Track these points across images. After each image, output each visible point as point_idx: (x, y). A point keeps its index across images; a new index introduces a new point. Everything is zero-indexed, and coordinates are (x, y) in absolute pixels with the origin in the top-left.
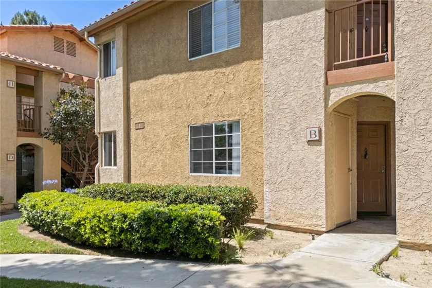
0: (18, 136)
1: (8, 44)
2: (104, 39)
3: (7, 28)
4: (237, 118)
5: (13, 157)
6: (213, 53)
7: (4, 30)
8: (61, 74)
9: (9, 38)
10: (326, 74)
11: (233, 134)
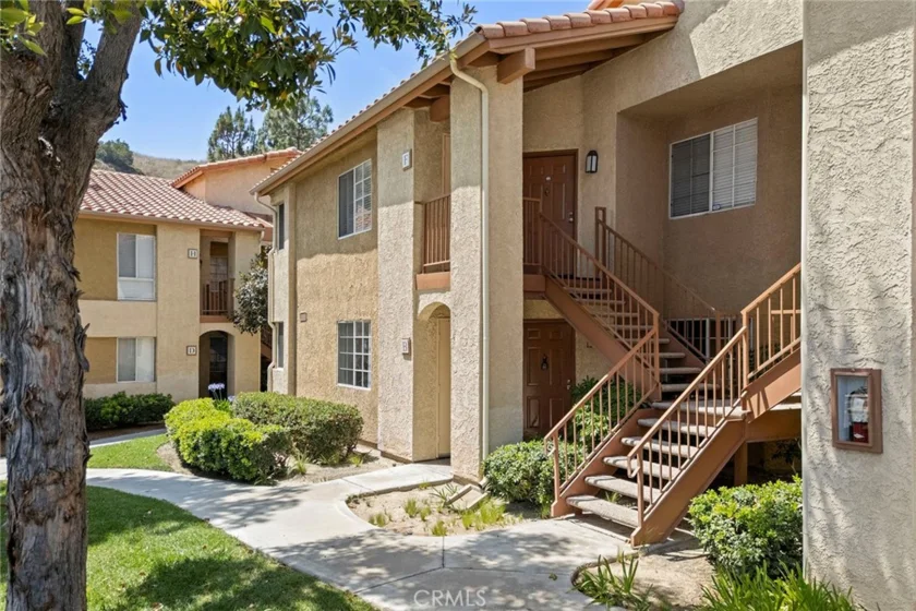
0: (202, 321)
1: (207, 189)
2: (278, 199)
3: (203, 169)
4: (369, 317)
5: (195, 350)
6: (355, 233)
7: (200, 173)
8: (260, 232)
9: (207, 181)
10: (415, 277)
11: (370, 337)
